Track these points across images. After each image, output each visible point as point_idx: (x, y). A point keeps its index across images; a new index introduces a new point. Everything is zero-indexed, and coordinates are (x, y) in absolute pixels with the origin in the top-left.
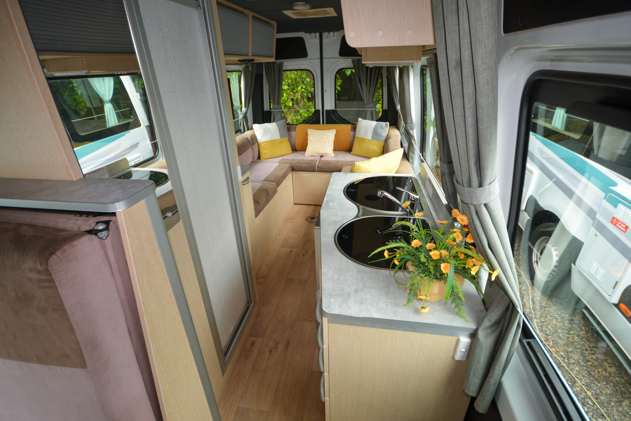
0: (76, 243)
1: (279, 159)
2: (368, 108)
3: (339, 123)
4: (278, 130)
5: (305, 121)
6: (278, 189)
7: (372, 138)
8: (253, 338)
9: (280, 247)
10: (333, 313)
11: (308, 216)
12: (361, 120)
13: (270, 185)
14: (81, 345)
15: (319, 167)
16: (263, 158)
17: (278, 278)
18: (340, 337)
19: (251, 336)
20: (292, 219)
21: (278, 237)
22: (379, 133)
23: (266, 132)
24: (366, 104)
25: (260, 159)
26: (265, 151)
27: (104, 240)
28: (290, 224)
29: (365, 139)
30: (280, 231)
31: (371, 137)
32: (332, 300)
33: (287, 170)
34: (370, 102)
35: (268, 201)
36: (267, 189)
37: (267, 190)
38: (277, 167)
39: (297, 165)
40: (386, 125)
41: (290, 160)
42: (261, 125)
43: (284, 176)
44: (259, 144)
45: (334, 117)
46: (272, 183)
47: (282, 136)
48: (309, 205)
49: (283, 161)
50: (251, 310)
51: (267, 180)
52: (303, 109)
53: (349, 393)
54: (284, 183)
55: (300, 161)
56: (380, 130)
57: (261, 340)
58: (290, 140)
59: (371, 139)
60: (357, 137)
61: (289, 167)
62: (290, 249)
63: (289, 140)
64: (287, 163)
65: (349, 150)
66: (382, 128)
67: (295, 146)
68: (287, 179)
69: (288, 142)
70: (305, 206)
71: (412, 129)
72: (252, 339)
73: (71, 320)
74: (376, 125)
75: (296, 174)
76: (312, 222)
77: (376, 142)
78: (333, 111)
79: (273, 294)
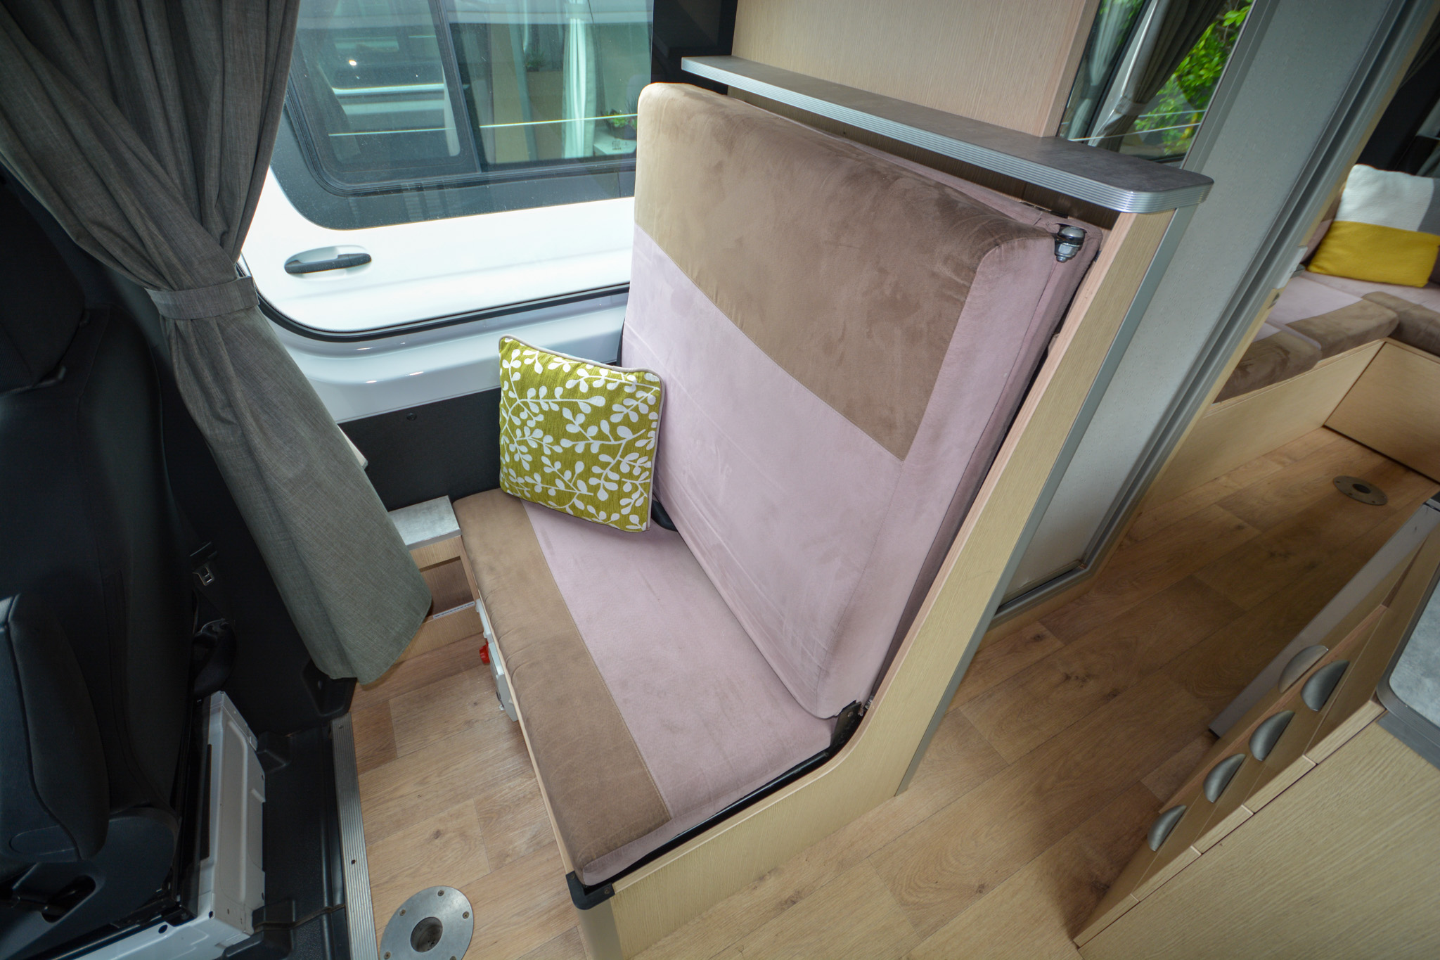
0: (1030, 242)
1: (1368, 288)
4: (1427, 202)
6: (1320, 363)
8: (1044, 629)
9: (1215, 503)
10: (1418, 708)
11: (1350, 475)
13: (1306, 346)
14: (924, 420)
16: (1319, 267)
17: (1168, 561)
18: (1377, 772)
19: (1043, 623)
20: (1290, 458)
21: (1224, 479)
23: (1381, 197)
25: (1307, 269)
26: (1340, 252)
27: (1058, 261)
28: (1279, 468)
30: (1237, 469)
32: (1428, 683)
33: (1380, 327)
35: (1271, 379)
36: (1287, 349)
37: (1287, 353)
38: (1353, 304)
41: (1408, 303)
42: (1382, 172)
43: (1360, 339)
44: (1334, 225)
46: (1311, 340)
47: (1426, 226)
48: (1368, 451)
49: (1380, 299)
50: (1078, 578)
51: (1301, 328)
53: (1267, 889)
54: (1342, 357)
57: (1059, 644)
61: (1392, 322)
62: (1240, 522)
64: (1389, 308)
68: (1358, 351)
70: (1356, 446)
72: (1040, 629)
73: (940, 373)
75: (1396, 350)
76: (1350, 495)
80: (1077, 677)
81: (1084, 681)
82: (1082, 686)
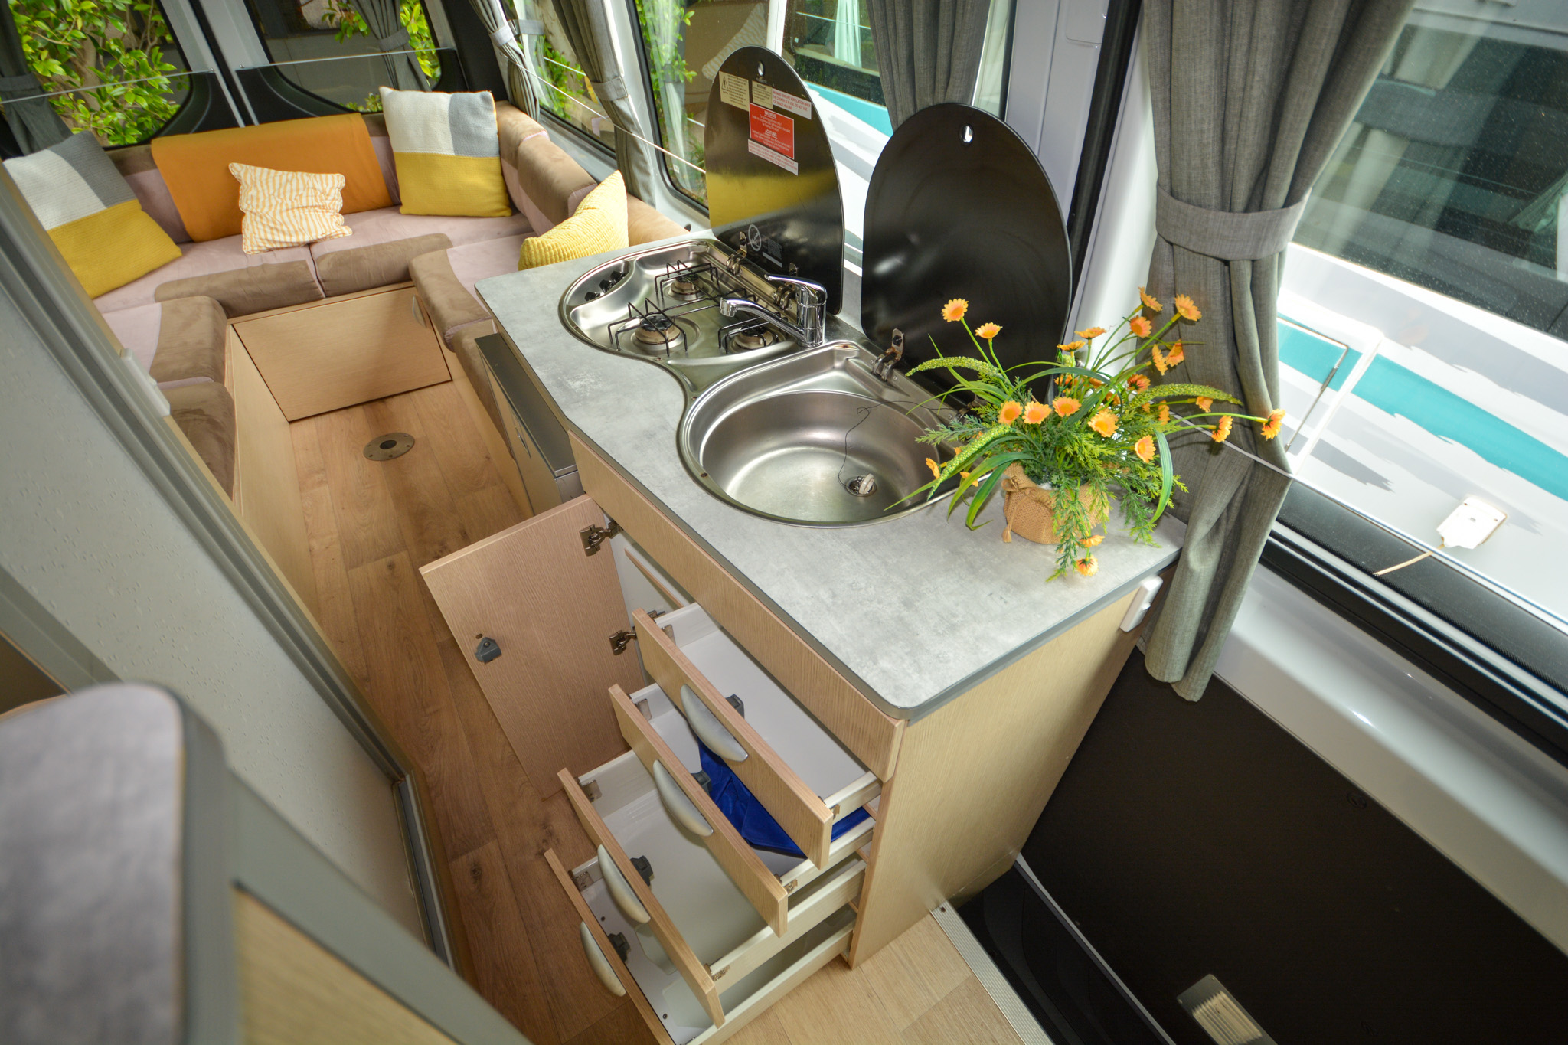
1: (149, 286)
2: (391, 51)
3: (313, 115)
4: (77, 175)
5: (172, 125)
7: (456, 150)
9: (347, 571)
11: (367, 442)
12: (390, 94)
13: (200, 390)
15: (324, 281)
17: (411, 659)
20: (318, 472)
21: (315, 544)
22: (473, 129)
24: (380, 37)
28: (326, 489)
29: (433, 156)
30: (306, 524)
31: (452, 148)
33: (214, 319)
34: (391, 29)
35: (229, 448)
36: (197, 407)
37: (199, 410)
38: (162, 317)
39: (240, 290)
40: (485, 99)
41: (196, 279)
43: (219, 344)
45: (284, 96)
46: (195, 379)
47: (108, 199)
48: (344, 411)
49: (172, 291)
51: (165, 374)
52: (117, 83)
54: (229, 367)
55: (245, 277)
56: (472, 121)
58: (148, 205)
59: (452, 153)
60: (402, 155)
61: (210, 306)
62: (383, 562)
63: (144, 209)
64: (191, 294)
65: (392, 202)
66: (475, 112)
67: (182, 223)
68: (230, 355)
69: (145, 214)
70: (333, 416)
71: (623, 97)
74: (451, 104)
75: (252, 325)
76: (391, 457)
77: (472, 162)
78: (264, 70)
79: (430, 710)
80: (545, 841)
81: (551, 834)
82: (558, 840)
